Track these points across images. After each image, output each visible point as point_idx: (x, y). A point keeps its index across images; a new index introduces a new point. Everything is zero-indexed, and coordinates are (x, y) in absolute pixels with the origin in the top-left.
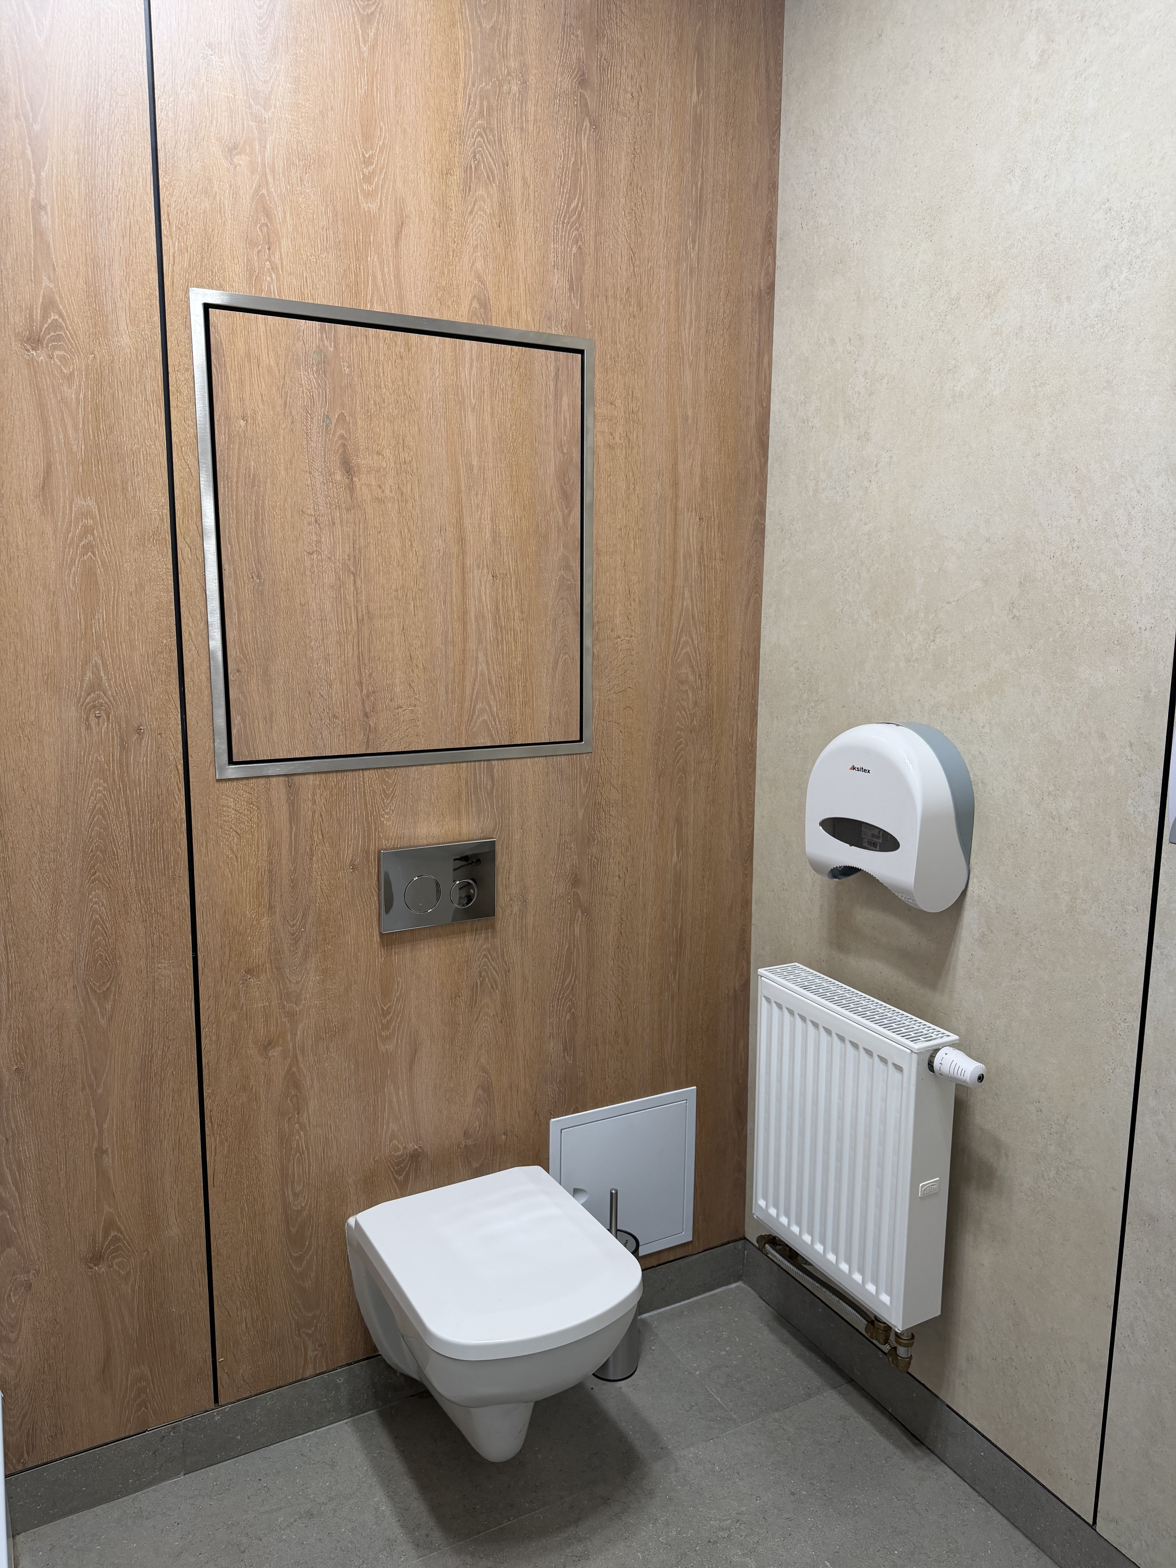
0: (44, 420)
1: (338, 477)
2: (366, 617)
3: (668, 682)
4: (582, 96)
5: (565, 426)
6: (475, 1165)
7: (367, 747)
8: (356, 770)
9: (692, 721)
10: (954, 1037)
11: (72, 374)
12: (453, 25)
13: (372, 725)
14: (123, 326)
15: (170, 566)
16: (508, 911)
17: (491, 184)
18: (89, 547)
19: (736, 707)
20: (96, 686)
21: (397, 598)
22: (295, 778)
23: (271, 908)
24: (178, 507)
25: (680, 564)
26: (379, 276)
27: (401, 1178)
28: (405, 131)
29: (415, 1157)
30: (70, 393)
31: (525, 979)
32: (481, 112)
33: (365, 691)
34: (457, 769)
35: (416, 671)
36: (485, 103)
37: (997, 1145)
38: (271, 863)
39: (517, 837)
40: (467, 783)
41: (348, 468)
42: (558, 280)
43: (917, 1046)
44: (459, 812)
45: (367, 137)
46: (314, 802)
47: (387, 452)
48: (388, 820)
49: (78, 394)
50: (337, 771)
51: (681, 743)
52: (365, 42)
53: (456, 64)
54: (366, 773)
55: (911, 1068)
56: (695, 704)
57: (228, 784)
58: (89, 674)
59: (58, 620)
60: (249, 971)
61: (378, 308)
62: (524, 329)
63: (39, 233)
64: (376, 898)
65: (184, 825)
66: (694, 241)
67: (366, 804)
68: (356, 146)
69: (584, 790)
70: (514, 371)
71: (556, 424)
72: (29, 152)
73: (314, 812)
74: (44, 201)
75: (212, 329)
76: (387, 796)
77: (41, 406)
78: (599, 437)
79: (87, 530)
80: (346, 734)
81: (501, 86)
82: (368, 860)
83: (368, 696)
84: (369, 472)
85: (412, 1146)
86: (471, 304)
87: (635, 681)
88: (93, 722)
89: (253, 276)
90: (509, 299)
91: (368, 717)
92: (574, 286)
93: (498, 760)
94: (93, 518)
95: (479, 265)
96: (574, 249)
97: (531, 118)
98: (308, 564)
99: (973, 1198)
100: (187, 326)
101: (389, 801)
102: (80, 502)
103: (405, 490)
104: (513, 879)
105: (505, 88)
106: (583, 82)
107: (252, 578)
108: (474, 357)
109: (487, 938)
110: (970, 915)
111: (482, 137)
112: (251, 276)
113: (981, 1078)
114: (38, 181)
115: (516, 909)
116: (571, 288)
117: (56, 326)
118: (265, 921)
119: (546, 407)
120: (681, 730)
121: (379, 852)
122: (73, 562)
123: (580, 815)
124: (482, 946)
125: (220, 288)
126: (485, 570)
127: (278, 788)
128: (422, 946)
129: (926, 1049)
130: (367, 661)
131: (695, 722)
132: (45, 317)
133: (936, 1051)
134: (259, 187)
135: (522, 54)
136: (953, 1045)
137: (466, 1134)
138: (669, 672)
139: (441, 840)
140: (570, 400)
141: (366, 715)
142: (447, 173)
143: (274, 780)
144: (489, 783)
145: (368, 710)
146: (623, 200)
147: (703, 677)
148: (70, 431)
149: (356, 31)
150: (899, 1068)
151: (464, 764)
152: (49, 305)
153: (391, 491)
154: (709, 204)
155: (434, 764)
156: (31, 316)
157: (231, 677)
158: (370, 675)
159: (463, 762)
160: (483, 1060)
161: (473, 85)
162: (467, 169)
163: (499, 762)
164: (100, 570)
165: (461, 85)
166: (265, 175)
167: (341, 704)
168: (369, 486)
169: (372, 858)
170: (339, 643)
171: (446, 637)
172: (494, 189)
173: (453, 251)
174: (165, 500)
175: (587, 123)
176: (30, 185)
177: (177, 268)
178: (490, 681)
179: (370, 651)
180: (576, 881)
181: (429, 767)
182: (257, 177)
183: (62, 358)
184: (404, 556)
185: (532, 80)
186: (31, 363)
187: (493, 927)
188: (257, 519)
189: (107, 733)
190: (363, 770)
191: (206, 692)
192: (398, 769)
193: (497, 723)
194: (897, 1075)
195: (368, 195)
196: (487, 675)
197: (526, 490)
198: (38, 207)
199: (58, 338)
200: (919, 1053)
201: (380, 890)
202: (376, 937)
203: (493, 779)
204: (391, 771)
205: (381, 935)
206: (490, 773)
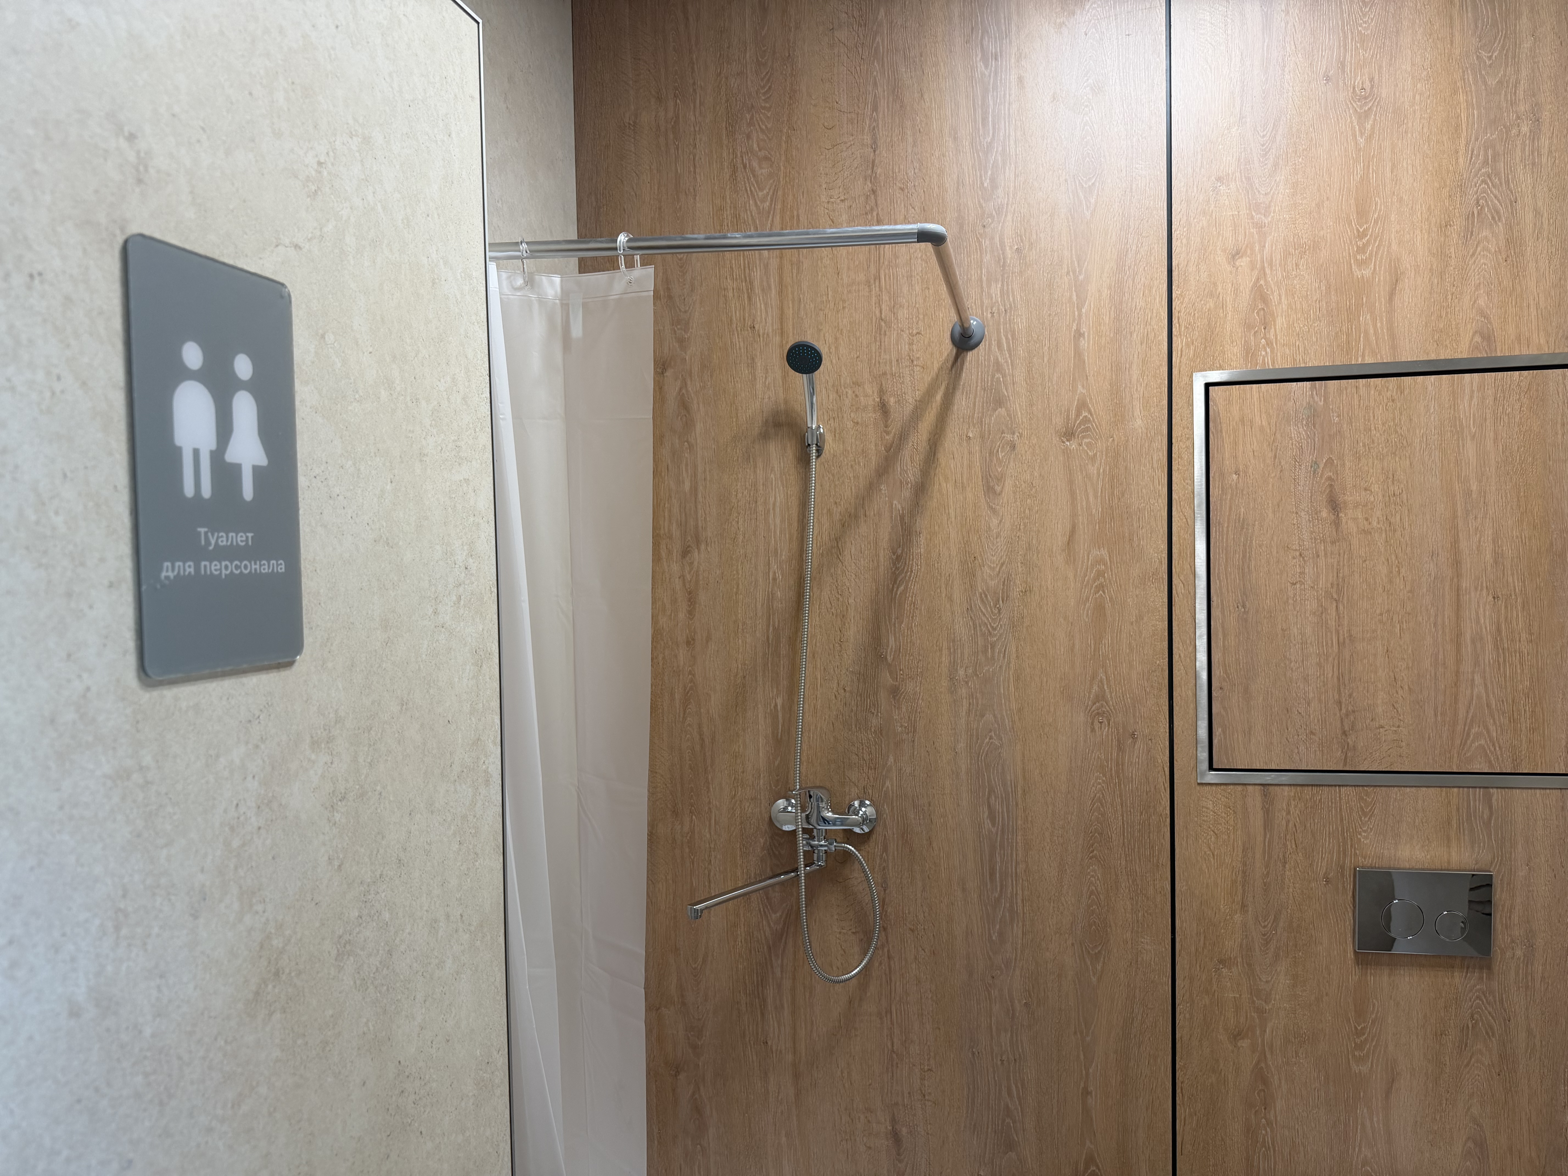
0: (1072, 494)
1: (1324, 514)
2: (1347, 641)
7: (1345, 764)
8: (1332, 786)
11: (1095, 455)
12: (1455, 92)
13: (1350, 743)
14: (1137, 413)
15: (1166, 600)
16: (1509, 954)
17: (1496, 224)
18: (1101, 587)
20: (1100, 697)
21: (1381, 621)
22: (1271, 788)
23: (1244, 907)
24: (1174, 550)
26: (1372, 331)
28: (1401, 200)
30: (1093, 470)
31: (1530, 1033)
32: (1485, 162)
33: (1344, 711)
34: (1447, 793)
35: (1400, 692)
36: (1490, 152)
38: (1244, 864)
39: (1522, 873)
40: (1458, 809)
41: (1335, 505)
44: (1449, 839)
45: (1362, 213)
46: (1288, 813)
47: (1375, 488)
48: (1366, 838)
49: (1099, 470)
50: (1312, 785)
52: (1362, 134)
53: (1457, 127)
54: (1343, 789)
57: (1207, 788)
58: (1095, 687)
59: (1074, 644)
60: (1221, 961)
61: (1369, 360)
62: (1536, 352)
63: (1078, 354)
64: (1351, 914)
65: (1168, 820)
67: (1342, 820)
68: (1350, 224)
70: (1522, 394)
72: (1074, 297)
73: (1288, 822)
74: (1084, 329)
75: (1211, 403)
76: (1365, 814)
77: (1071, 482)
79: (1100, 574)
80: (1322, 750)
81: (1509, 132)
82: (1343, 875)
83: (1347, 715)
84: (1356, 507)
86: (1472, 339)
88: (1097, 726)
89: (1249, 353)
90: (1517, 326)
91: (1346, 735)
93: (1497, 788)
94: (1105, 564)
95: (1482, 301)
97: (1544, 152)
98: (1291, 594)
100: (1190, 404)
101: (1367, 819)
102: (1095, 552)
103: (1393, 520)
104: (1515, 919)
105: (1514, 132)
107: (1238, 607)
108: (1475, 388)
109: (1481, 978)
111: (1487, 183)
112: (1247, 353)
114: (1080, 316)
115: (1519, 953)
117: (1086, 420)
118: (1238, 917)
121: (1355, 869)
122: (1087, 599)
124: (1475, 986)
125: (1221, 368)
126: (1484, 592)
127: (1255, 797)
128: (1402, 972)
130: (1347, 682)
132: (1078, 414)
134: (1258, 279)
135: (1534, 95)
139: (1426, 865)
141: (1344, 733)
142: (1445, 226)
143: (1250, 788)
144: (1487, 812)
145: (1346, 728)
148: (1091, 499)
149: (1353, 128)
151: (1456, 790)
152: (1082, 405)
153: (1378, 523)
155: (1418, 787)
156: (1068, 416)
157: (1214, 694)
158: (1350, 696)
159: (1454, 787)
160: (1475, 1111)
161: (1477, 139)
162: (1469, 217)
163: (1499, 790)
164: (1108, 605)
165: (1463, 142)
166: (1263, 268)
167: (1318, 721)
168: (1355, 519)
169: (1347, 873)
170: (1319, 665)
171: (1437, 660)
172: (1501, 228)
173: (1452, 294)
174: (1164, 547)
176: (1074, 321)
177: (1184, 360)
178: (1489, 706)
179: (1350, 672)
181: (1413, 789)
182: (1256, 272)
183: (1089, 445)
184: (1391, 582)
185: (1546, 116)
186: (1066, 452)
187: (1489, 968)
188: (1244, 556)
189: (1107, 736)
190: (1339, 786)
191: (1192, 706)
192: (1378, 789)
193: (1498, 749)
195: (1361, 264)
196: (1485, 698)
197: (1536, 510)
198: (1079, 334)
199: (1087, 429)
201: (1354, 907)
202: (1350, 955)
203: (1491, 807)
204: (1370, 790)
205: (1355, 951)
206: (1488, 800)
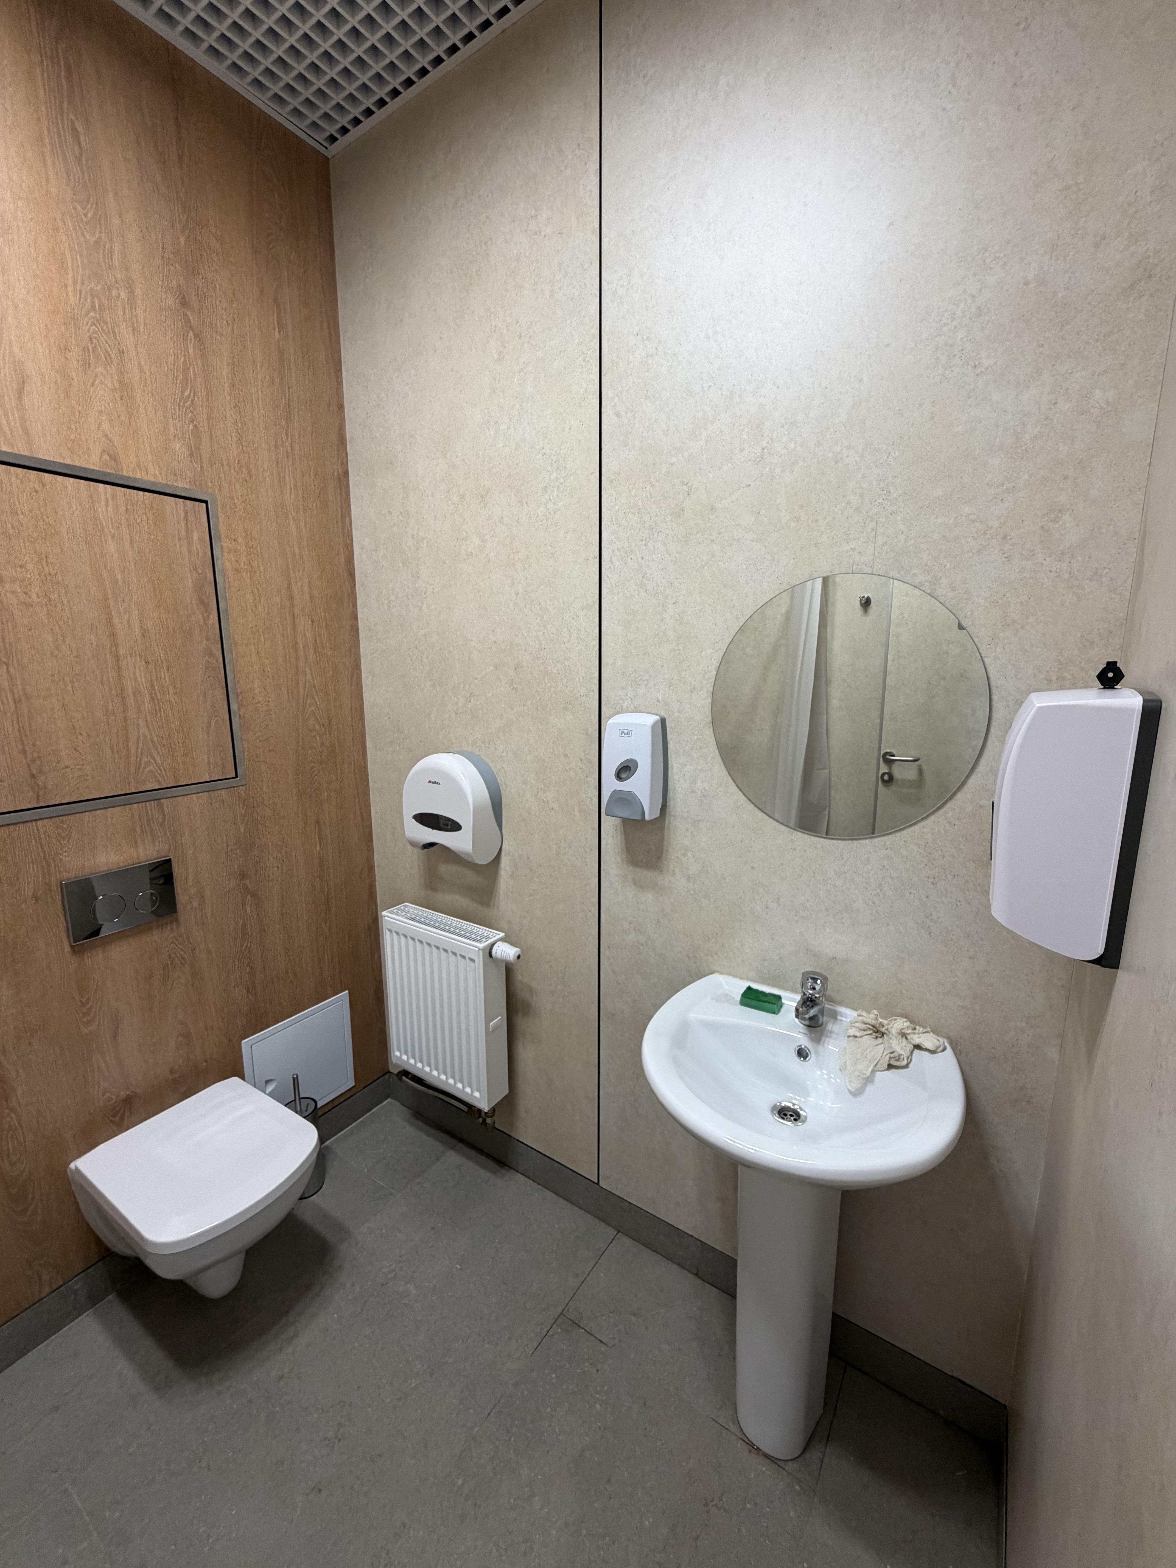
2: (23, 698)
3: (300, 731)
4: (185, 314)
5: (198, 554)
6: (183, 1089)
7: (38, 801)
8: (28, 822)
9: (321, 756)
10: (502, 934)
12: (56, 230)
13: (40, 783)
16: (189, 907)
17: (109, 365)
19: (351, 744)
21: (53, 681)
25: (301, 652)
27: (117, 1119)
29: (128, 1101)
31: (209, 952)
32: (93, 307)
33: (29, 757)
34: (130, 809)
35: (80, 738)
36: (96, 300)
37: (531, 990)
39: (189, 852)
40: (140, 819)
42: (179, 448)
43: (481, 945)
44: (136, 842)
47: (30, 566)
48: (68, 856)
50: (8, 825)
51: (315, 771)
53: (63, 263)
54: (39, 823)
55: (479, 959)
56: (322, 744)
64: (63, 919)
66: (287, 435)
67: (42, 847)
69: (243, 812)
70: (148, 510)
71: (190, 552)
76: (63, 838)
78: (227, 563)
80: (13, 794)
81: (110, 290)
82: (50, 891)
83: (33, 761)
85: (123, 1094)
86: (101, 456)
87: (275, 732)
90: (137, 456)
91: (35, 778)
92: (194, 453)
93: (166, 798)
95: (105, 426)
96: (191, 427)
97: (141, 321)
99: (520, 1022)
101: (65, 842)
103: (52, 597)
104: (190, 883)
105: (114, 292)
106: (184, 303)
109: (172, 929)
110: (505, 861)
111: (96, 326)
113: (519, 957)
115: (195, 904)
116: (191, 455)
119: (179, 539)
120: (314, 762)
121: (61, 883)
123: (242, 829)
124: (169, 936)
126: (138, 658)
128: (113, 947)
129: (487, 946)
130: (28, 733)
131: (323, 757)
133: (493, 945)
135: (127, 269)
136: (501, 940)
137: (172, 1071)
138: (301, 725)
139: (121, 865)
140: (199, 535)
141: (33, 776)
142: (64, 349)
144: (161, 816)
145: (34, 772)
146: (228, 397)
147: (326, 726)
150: (472, 960)
151: (136, 805)
153: (38, 597)
154: (296, 411)
155: (107, 808)
158: (34, 745)
159: (135, 803)
160: (180, 1016)
161: (83, 283)
162: (85, 349)
163: (168, 799)
165: (71, 280)
167: (5, 770)
168: (14, 592)
169: (54, 888)
171: (107, 710)
172: (113, 369)
173: (79, 412)
175: (191, 334)
178: (152, 741)
180: (243, 876)
181: (102, 811)
184: (57, 648)
185: (138, 292)
187: (177, 920)
190: (35, 820)
192: (72, 816)
193: (163, 770)
194: (472, 964)
196: (149, 737)
197: (168, 600)
200: (483, 950)
201: (65, 913)
202: (67, 949)
203: (163, 812)
204: (64, 818)
205: (71, 946)
206: (161, 808)
